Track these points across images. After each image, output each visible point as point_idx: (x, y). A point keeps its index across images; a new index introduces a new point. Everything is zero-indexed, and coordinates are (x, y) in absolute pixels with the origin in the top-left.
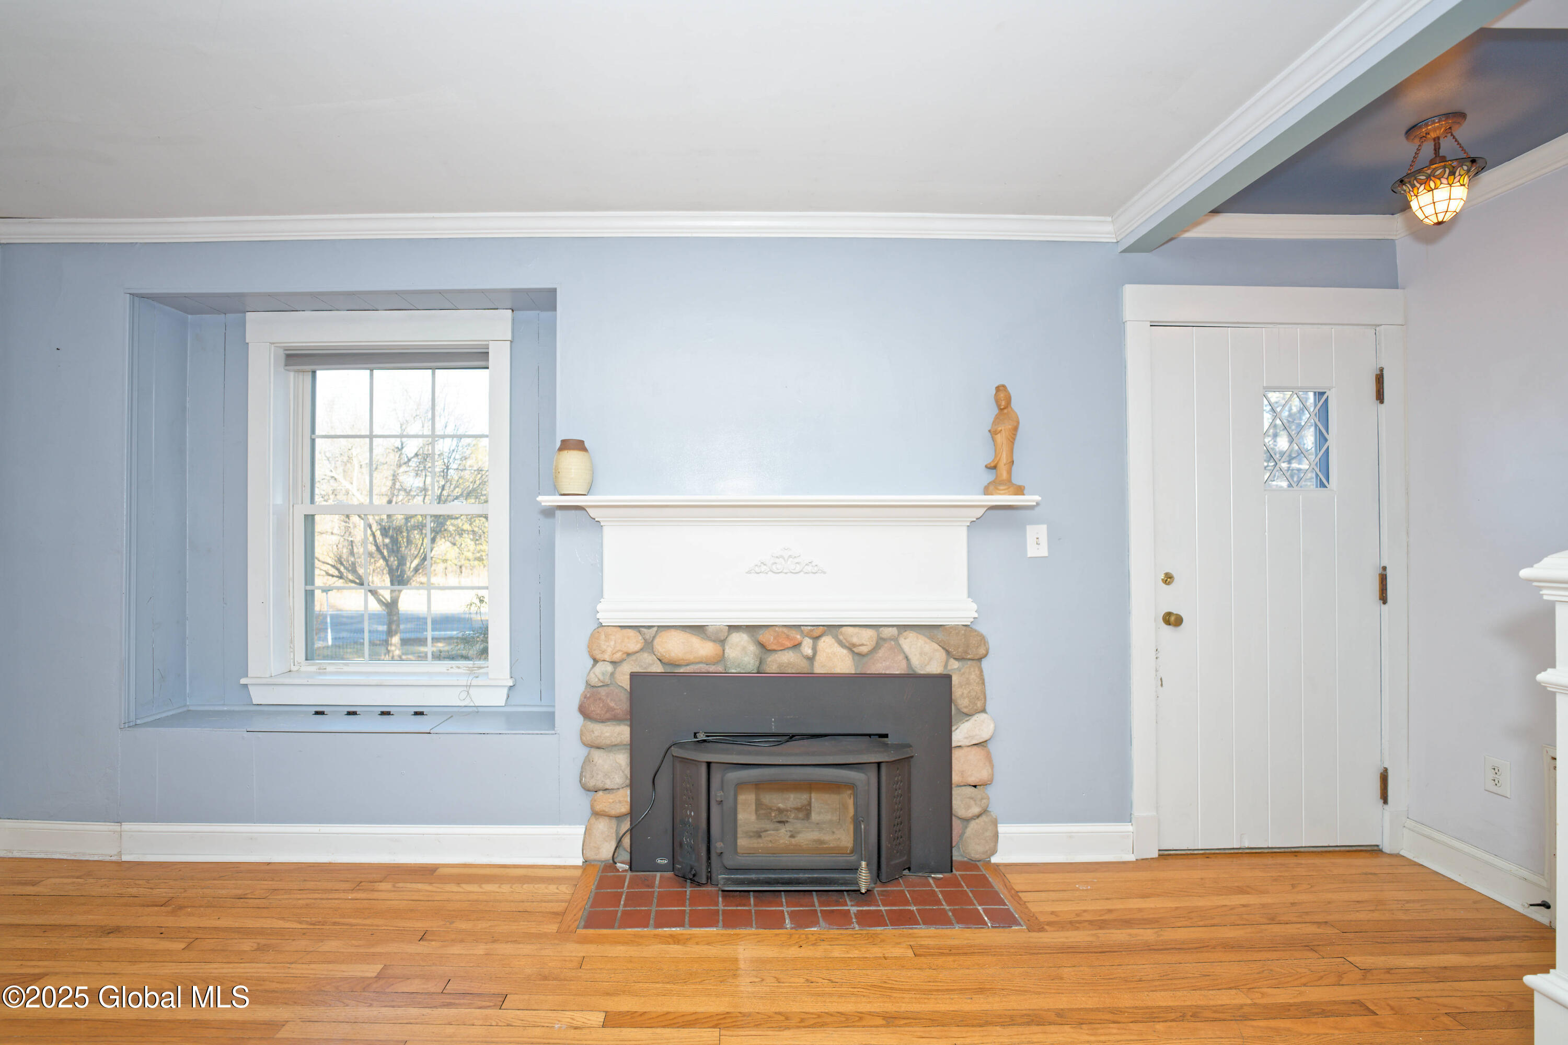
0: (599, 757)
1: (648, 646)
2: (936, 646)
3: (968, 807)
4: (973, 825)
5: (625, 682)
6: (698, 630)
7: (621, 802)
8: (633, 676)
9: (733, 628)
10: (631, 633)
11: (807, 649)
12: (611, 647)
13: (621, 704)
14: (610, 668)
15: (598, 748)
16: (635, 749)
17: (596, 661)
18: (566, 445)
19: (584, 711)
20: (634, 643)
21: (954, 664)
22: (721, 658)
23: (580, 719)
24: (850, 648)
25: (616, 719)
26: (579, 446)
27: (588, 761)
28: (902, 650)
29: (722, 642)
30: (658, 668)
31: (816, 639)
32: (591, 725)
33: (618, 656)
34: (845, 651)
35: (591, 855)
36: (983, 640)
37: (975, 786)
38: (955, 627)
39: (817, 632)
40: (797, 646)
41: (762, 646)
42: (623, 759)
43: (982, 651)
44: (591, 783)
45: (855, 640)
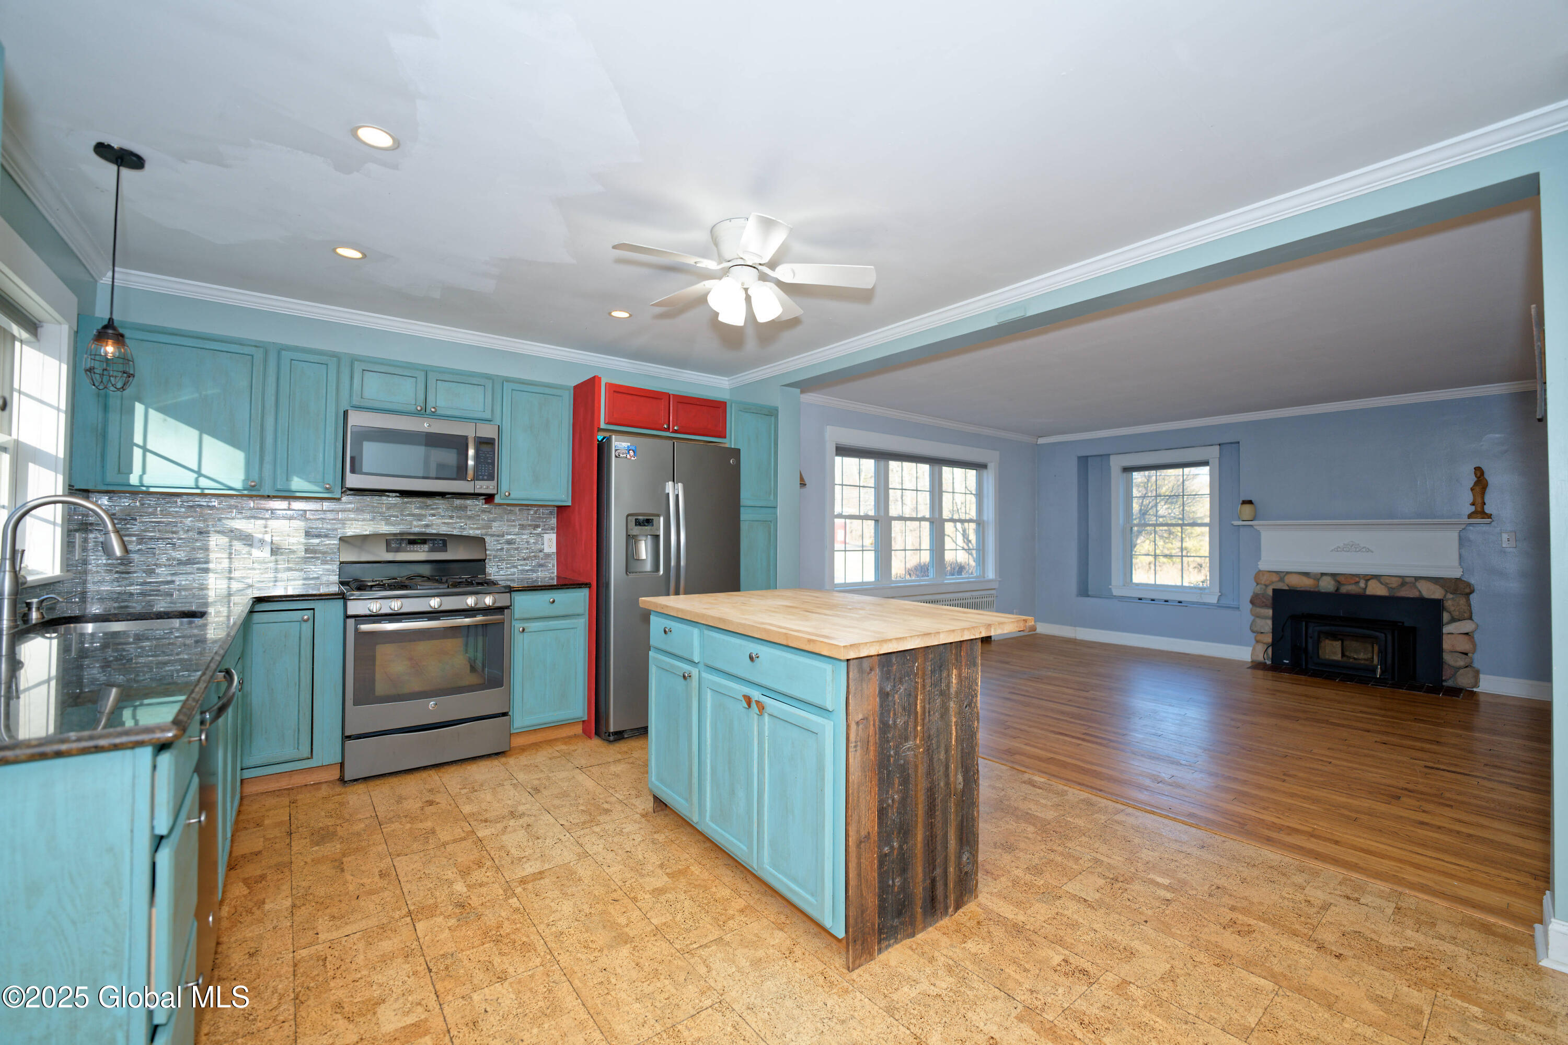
0: (1259, 621)
1: (1281, 580)
2: (1438, 587)
3: (1457, 661)
4: (1461, 671)
5: (1270, 592)
6: (1306, 574)
7: (1269, 639)
8: (1274, 590)
9: (1323, 574)
10: (1274, 574)
11: (1362, 584)
12: (1264, 579)
13: (1270, 602)
14: (1264, 587)
15: (1258, 617)
16: (1275, 619)
17: (1258, 584)
18: (1244, 502)
19: (1252, 602)
20: (1275, 578)
21: (1450, 596)
22: (1318, 586)
23: (1250, 606)
24: (1386, 585)
25: (1266, 606)
26: (1250, 502)
27: (1254, 621)
28: (1416, 587)
29: (1318, 580)
30: (1286, 588)
31: (1367, 581)
32: (1254, 608)
33: (1268, 582)
34: (1383, 586)
35: (1256, 658)
36: (1469, 585)
37: (1466, 654)
38: (1450, 579)
39: (1368, 578)
40: (1358, 582)
41: (1339, 582)
42: (1270, 622)
43: (1467, 590)
44: (1255, 629)
45: (1387, 581)
